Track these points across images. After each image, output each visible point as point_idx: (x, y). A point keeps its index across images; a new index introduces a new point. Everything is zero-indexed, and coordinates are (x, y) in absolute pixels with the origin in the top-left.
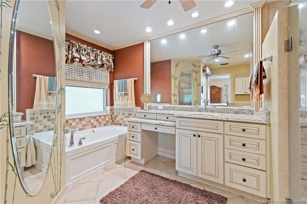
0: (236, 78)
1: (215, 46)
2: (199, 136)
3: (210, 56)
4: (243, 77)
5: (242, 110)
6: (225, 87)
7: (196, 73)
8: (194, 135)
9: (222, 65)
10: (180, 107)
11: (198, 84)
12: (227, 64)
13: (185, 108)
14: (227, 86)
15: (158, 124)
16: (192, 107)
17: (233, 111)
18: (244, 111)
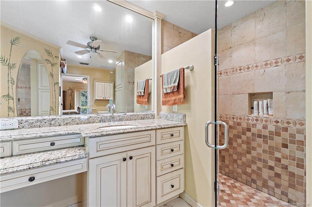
0: (96, 82)
1: (93, 38)
2: (131, 158)
3: (86, 47)
4: (102, 82)
5: (147, 115)
6: (70, 91)
7: (52, 65)
8: (125, 160)
9: (81, 63)
10: (67, 119)
11: (55, 82)
12: (87, 64)
13: (77, 120)
14: (71, 90)
15: (39, 164)
16: (90, 117)
17: (140, 117)
18: (149, 116)
